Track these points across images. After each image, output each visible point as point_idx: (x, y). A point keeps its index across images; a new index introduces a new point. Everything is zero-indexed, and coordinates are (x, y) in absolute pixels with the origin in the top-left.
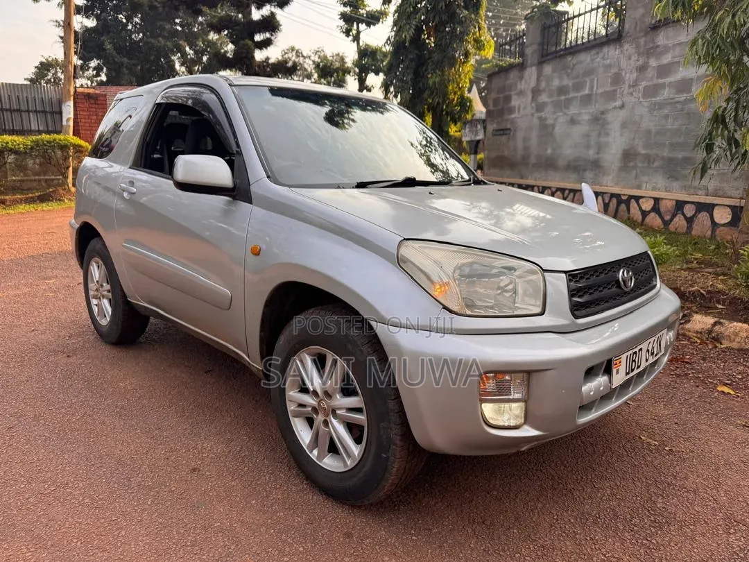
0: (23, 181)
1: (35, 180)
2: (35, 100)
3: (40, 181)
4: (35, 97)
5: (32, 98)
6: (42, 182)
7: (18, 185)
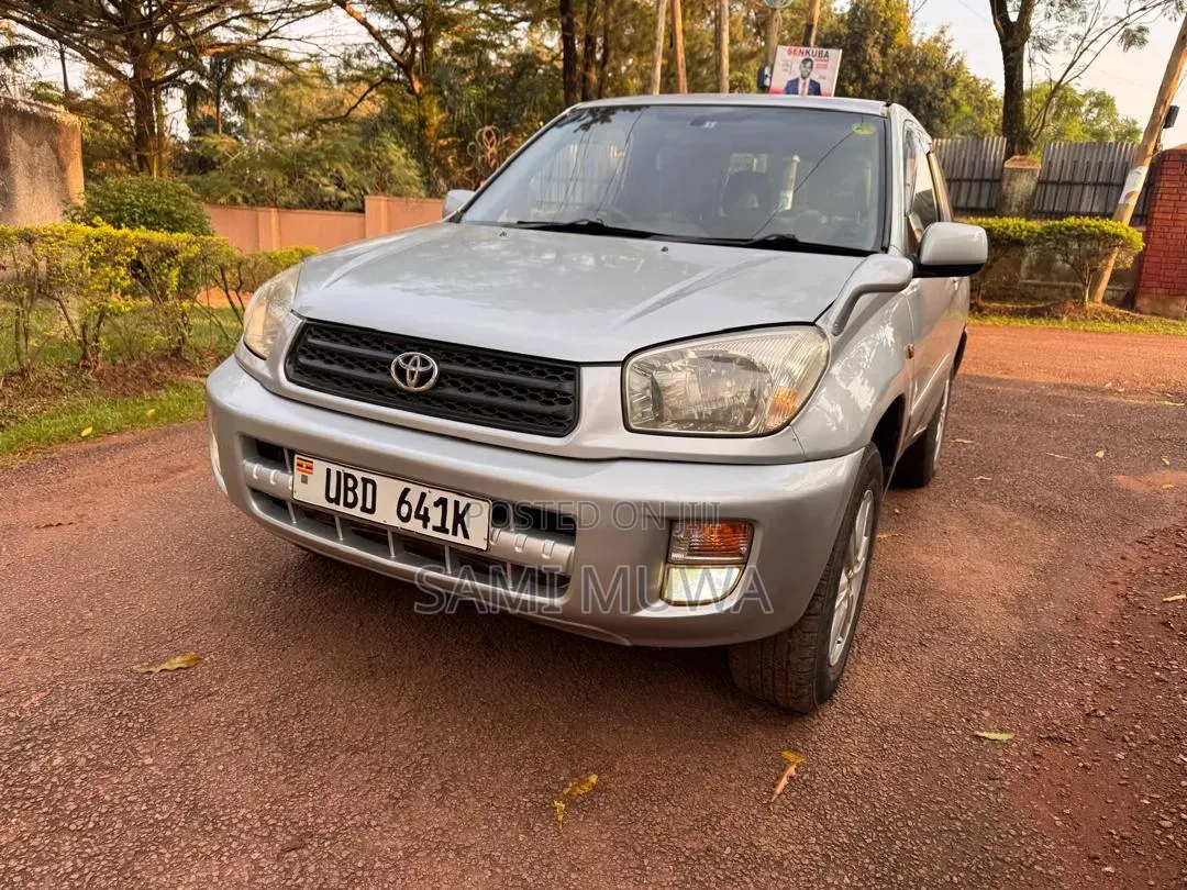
0: (1039, 286)
1: (1056, 287)
2: (1100, 168)
3: (1063, 288)
4: (1101, 162)
5: (1096, 163)
6: (1067, 290)
7: (1031, 292)
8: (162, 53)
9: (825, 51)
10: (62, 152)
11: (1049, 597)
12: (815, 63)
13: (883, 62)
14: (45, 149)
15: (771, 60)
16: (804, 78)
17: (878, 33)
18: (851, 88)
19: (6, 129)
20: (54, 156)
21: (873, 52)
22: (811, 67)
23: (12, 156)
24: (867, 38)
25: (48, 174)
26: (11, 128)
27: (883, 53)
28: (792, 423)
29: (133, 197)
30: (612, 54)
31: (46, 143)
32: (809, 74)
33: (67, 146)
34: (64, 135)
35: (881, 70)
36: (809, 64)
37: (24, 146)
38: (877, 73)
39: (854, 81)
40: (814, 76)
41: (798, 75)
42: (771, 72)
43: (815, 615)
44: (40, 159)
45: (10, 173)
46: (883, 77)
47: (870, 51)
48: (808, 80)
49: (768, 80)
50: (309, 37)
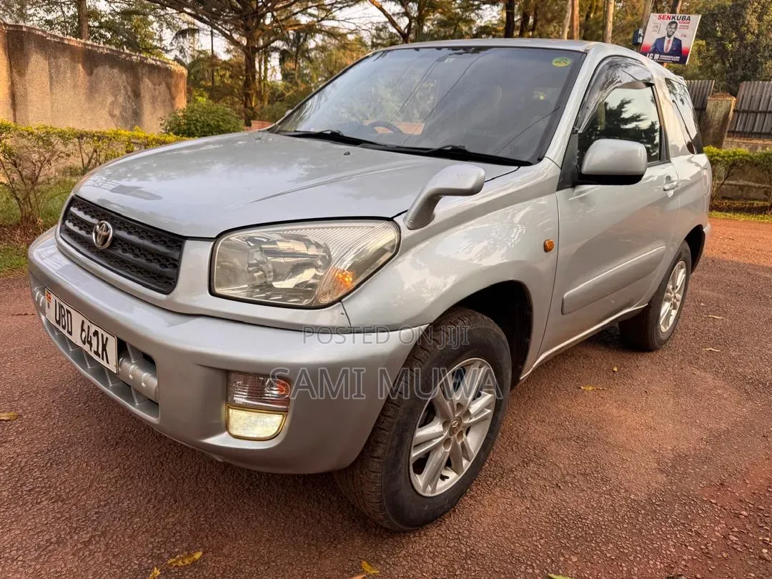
8: (263, 30)
9: (687, 16)
10: (173, 89)
11: (708, 460)
12: (679, 25)
13: (758, 25)
14: (163, 87)
15: (644, 23)
16: (669, 36)
17: (756, 4)
18: (731, 46)
19: (140, 75)
20: (168, 91)
21: (751, 19)
22: (676, 28)
23: (142, 91)
24: (747, 8)
25: (164, 102)
26: (143, 74)
27: (760, 19)
28: (343, 300)
29: (198, 116)
30: (539, 24)
31: (163, 83)
32: (674, 33)
33: (177, 86)
34: (175, 78)
35: (756, 31)
36: (674, 26)
37: (150, 85)
38: (753, 33)
39: (734, 40)
40: (678, 35)
41: (664, 33)
42: (644, 33)
43: (378, 458)
44: (160, 93)
45: (140, 100)
46: (758, 36)
47: (748, 17)
48: (672, 38)
49: (641, 38)
50: (349, 19)
